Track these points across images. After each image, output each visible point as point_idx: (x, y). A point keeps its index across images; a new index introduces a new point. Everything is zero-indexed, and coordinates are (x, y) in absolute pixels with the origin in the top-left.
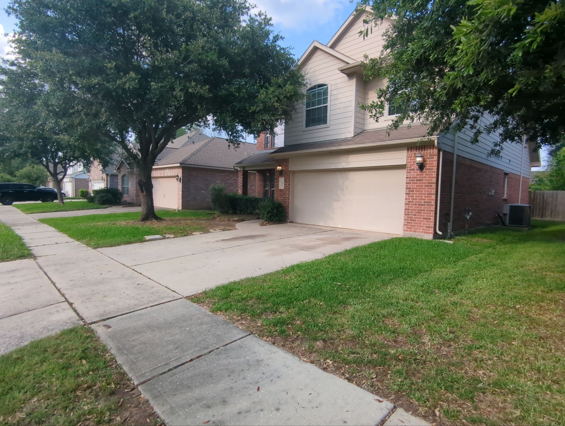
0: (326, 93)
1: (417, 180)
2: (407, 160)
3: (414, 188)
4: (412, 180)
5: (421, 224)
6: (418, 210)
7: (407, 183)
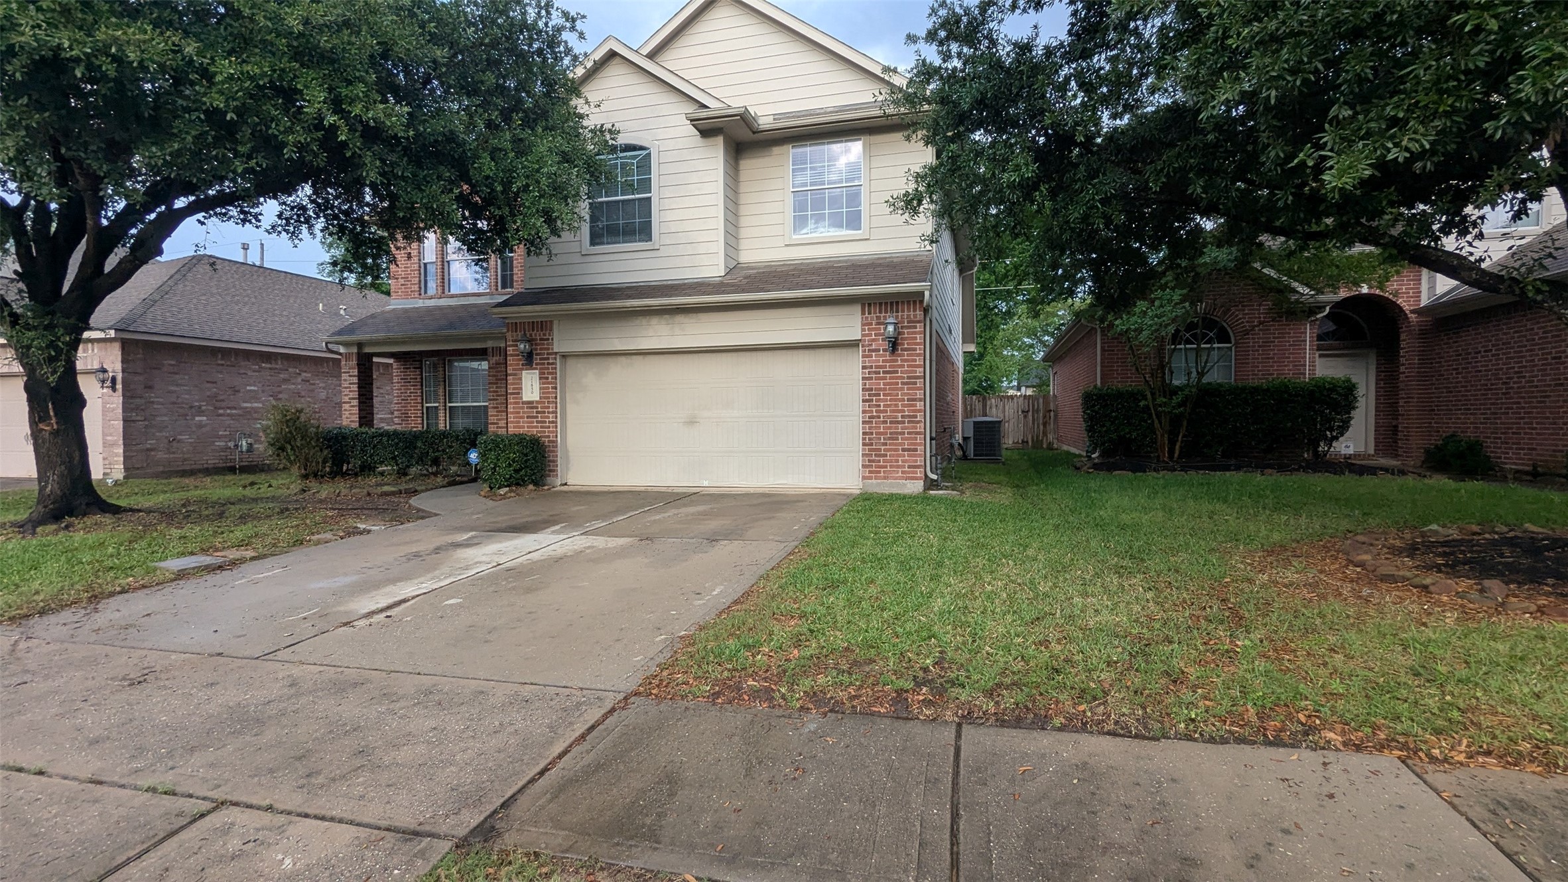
0: (645, 165)
1: (884, 372)
2: (863, 330)
3: (880, 389)
4: (876, 373)
5: (898, 461)
6: (891, 433)
7: (863, 379)
